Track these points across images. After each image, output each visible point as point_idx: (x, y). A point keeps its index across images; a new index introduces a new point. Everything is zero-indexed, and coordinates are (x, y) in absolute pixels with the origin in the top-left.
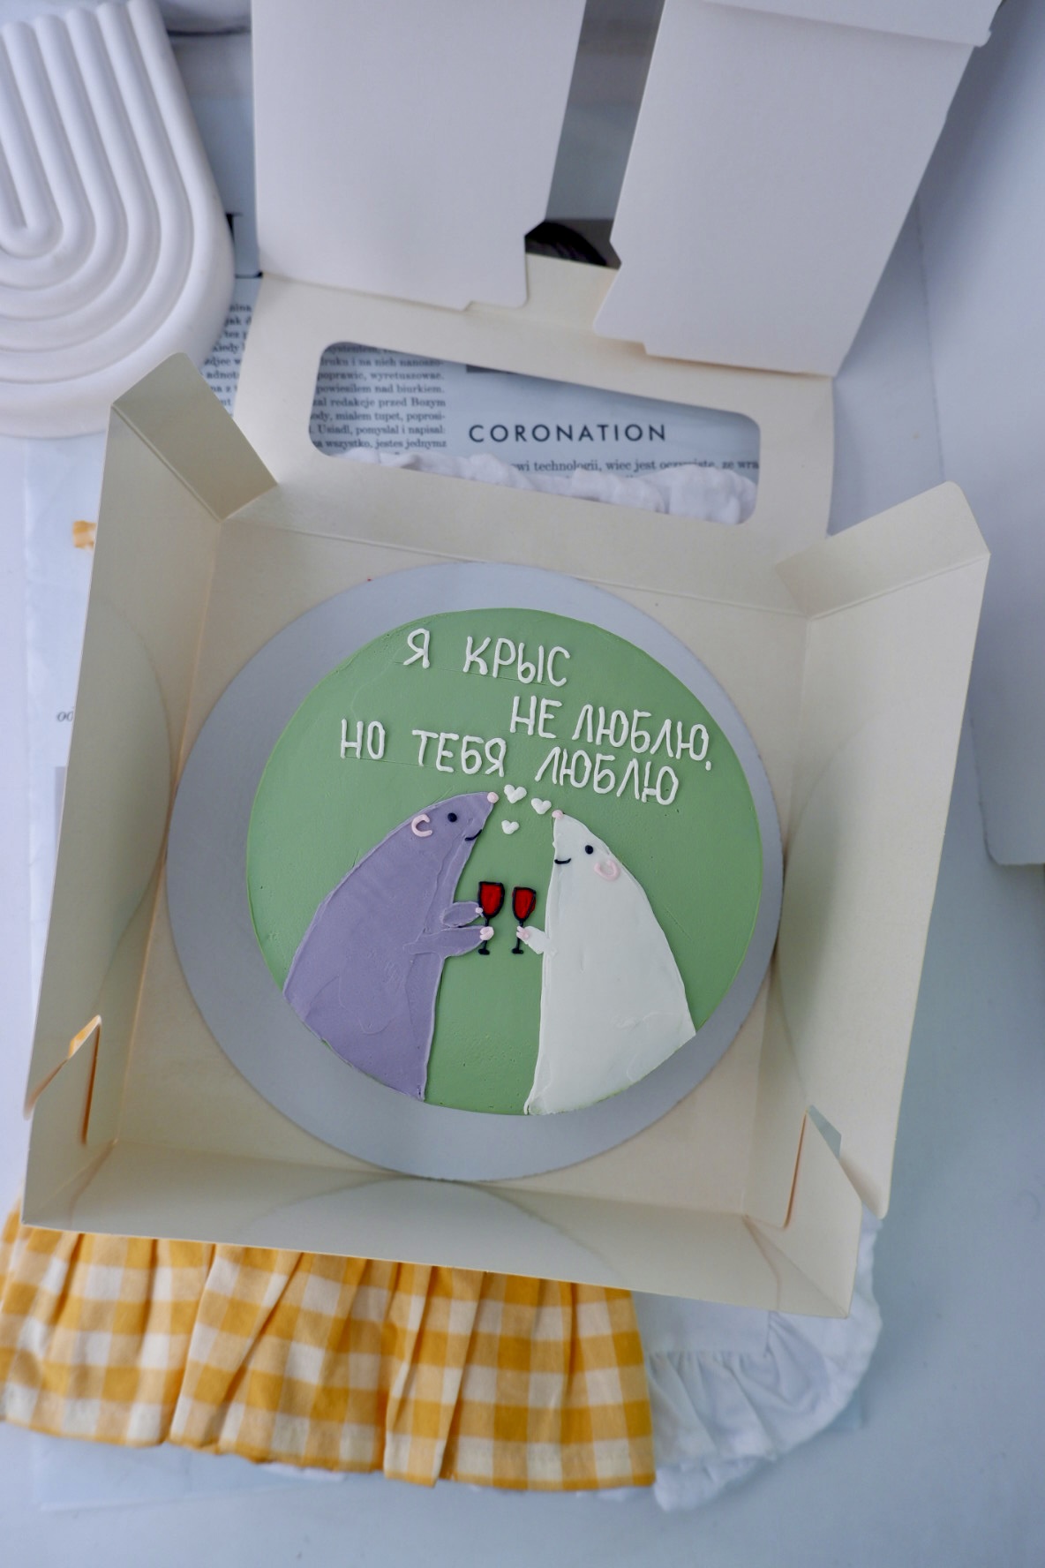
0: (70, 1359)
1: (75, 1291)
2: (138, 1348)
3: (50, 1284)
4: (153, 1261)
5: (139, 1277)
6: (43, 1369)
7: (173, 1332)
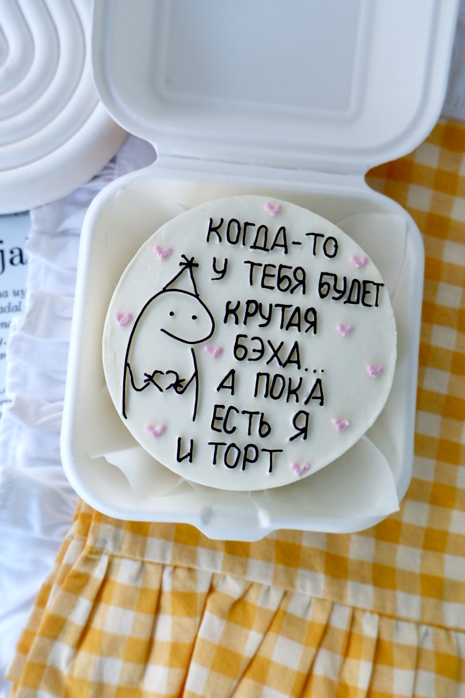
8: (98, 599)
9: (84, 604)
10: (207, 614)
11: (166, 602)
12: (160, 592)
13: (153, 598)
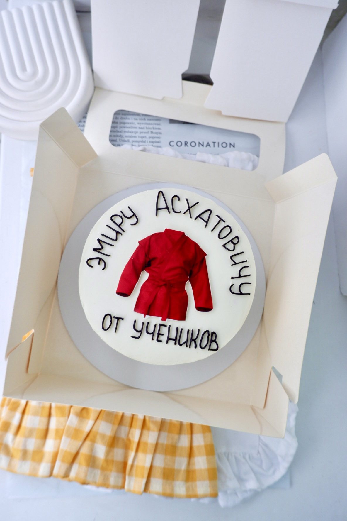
0: (21, 447)
1: (24, 424)
2: (44, 444)
3: (15, 422)
4: (50, 415)
5: (45, 420)
6: (12, 450)
7: (55, 439)
8: (24, 412)
9: (18, 415)
10: (71, 415)
11: (53, 411)
12: (50, 408)
13: (47, 410)
